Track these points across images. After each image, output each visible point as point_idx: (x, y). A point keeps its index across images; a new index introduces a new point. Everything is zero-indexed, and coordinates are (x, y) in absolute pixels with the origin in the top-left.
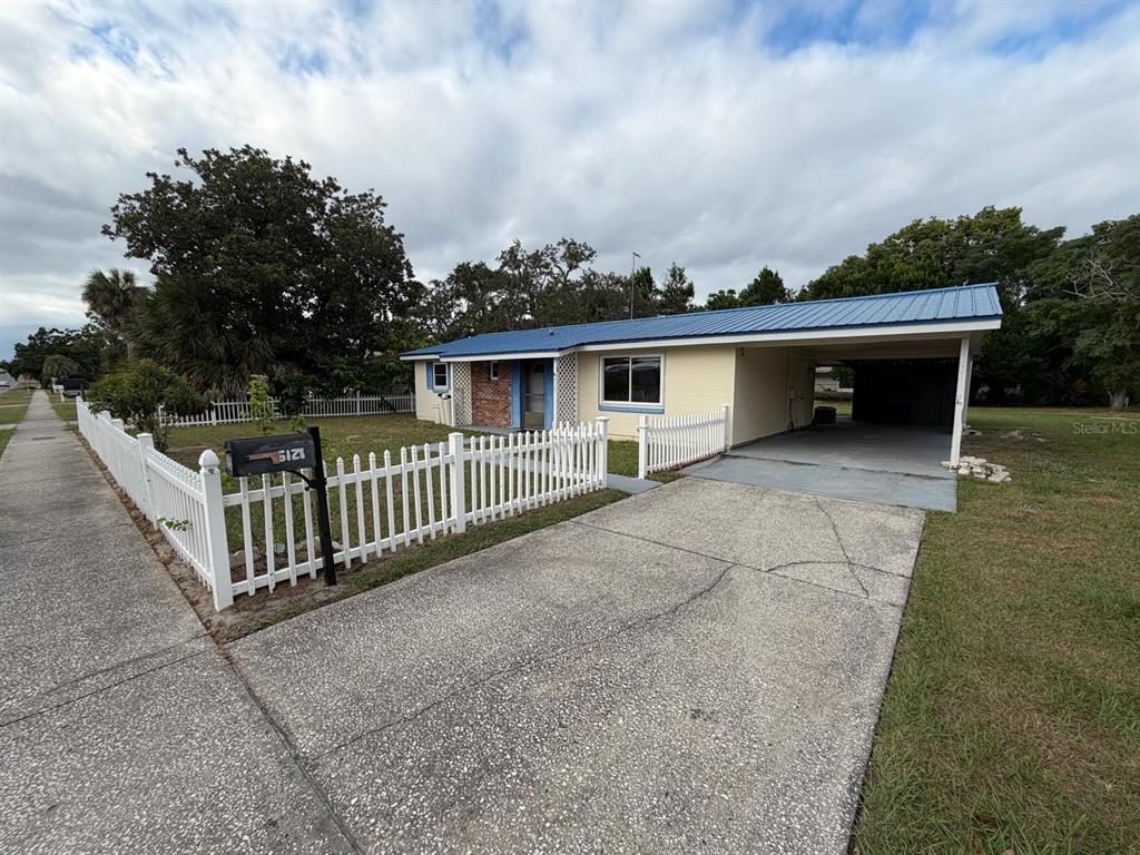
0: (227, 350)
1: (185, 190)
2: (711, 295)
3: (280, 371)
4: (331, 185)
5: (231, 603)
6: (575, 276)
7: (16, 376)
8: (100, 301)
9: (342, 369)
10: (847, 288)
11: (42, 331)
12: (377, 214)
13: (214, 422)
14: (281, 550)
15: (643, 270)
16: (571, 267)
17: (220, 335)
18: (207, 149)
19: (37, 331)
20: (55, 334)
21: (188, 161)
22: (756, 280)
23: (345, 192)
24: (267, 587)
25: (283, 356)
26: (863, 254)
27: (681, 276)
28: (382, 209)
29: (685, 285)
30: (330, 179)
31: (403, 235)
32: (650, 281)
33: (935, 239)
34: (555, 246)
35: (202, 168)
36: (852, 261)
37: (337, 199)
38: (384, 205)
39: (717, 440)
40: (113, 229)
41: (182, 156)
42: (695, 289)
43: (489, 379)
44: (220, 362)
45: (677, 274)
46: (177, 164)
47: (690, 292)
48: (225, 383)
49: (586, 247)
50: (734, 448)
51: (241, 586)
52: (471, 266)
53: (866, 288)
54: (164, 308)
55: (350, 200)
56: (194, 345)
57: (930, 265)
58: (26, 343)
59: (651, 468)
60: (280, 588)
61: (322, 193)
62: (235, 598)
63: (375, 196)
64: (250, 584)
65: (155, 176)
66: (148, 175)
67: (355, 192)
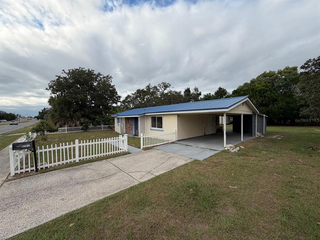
0: (70, 115)
1: (65, 78)
2: (204, 95)
3: (82, 120)
4: (99, 74)
5: (14, 175)
6: (166, 92)
7: (38, 119)
8: (51, 102)
9: (98, 119)
10: (242, 92)
11: (45, 109)
12: (110, 80)
13: (66, 132)
14: (32, 164)
15: (188, 88)
16: (165, 89)
17: (68, 112)
18: (69, 69)
19: (43, 109)
20: (47, 109)
21: (65, 72)
22: (217, 90)
23: (103, 75)
24: (23, 172)
25: (83, 116)
26: (249, 82)
27: (197, 90)
28: (111, 79)
29: (199, 93)
30: (99, 73)
31: (114, 85)
32: (190, 91)
33: (270, 77)
34: (161, 84)
35: (68, 74)
36: (246, 84)
37: (101, 78)
38: (112, 78)
39: (174, 138)
40: (48, 88)
41: (63, 72)
42: (201, 94)
43: (129, 121)
44: (68, 118)
45: (196, 89)
46: (62, 73)
47: (200, 94)
48: (69, 123)
49: (169, 84)
50: (178, 141)
51: (17, 172)
52: (141, 90)
53: (248, 92)
54: (57, 106)
55: (104, 77)
56: (63, 114)
57: (266, 85)
58: (41, 111)
59: (145, 146)
60: (26, 172)
61: (97, 76)
62: (15, 174)
63: (110, 76)
64: (19, 172)
65: (57, 76)
66: (56, 76)
67: (105, 75)
